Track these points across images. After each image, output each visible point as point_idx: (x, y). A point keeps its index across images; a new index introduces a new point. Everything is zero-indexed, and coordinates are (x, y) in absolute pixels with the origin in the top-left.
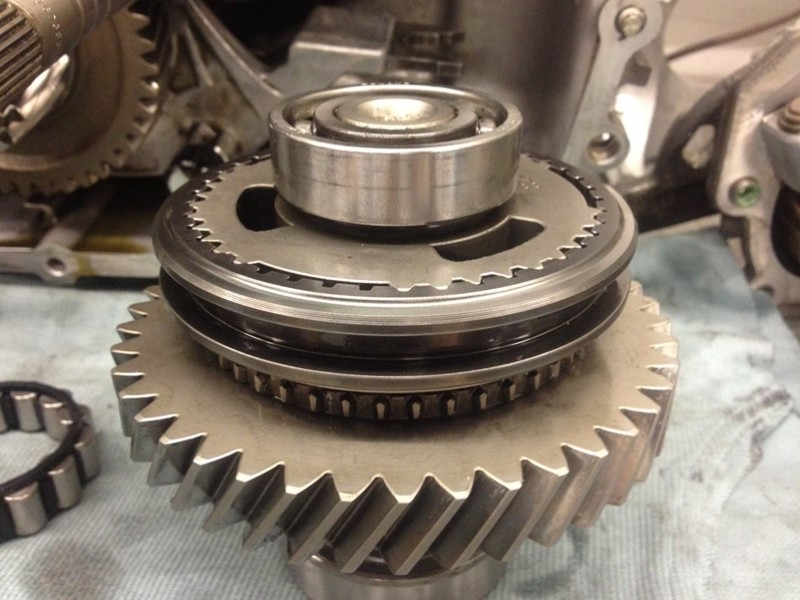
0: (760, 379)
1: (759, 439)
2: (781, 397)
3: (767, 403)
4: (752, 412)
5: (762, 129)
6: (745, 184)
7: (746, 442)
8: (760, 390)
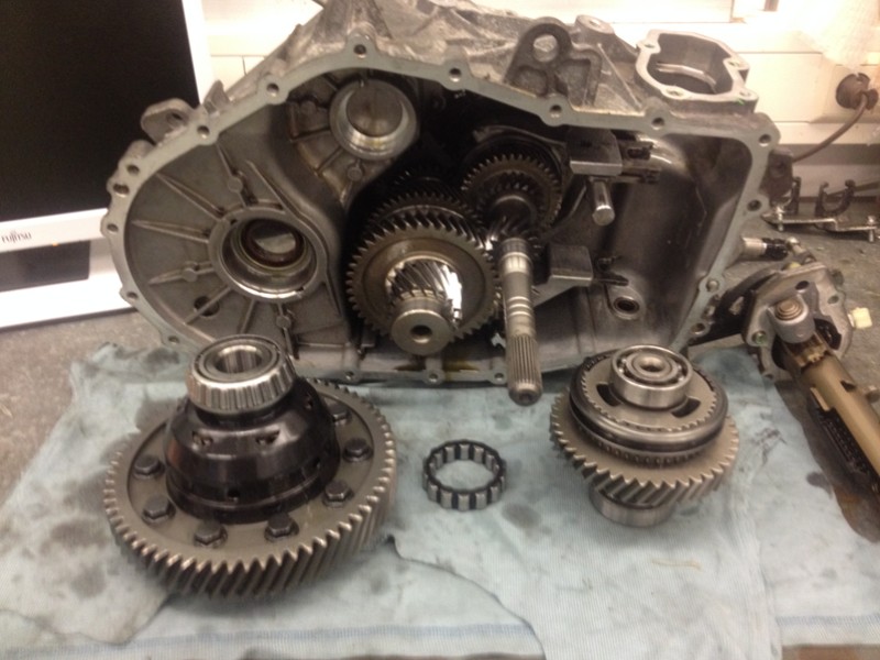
0: (766, 424)
1: (765, 453)
2: (775, 433)
3: (769, 436)
4: (763, 440)
5: (767, 313)
6: (760, 335)
7: (760, 455)
8: (766, 430)
